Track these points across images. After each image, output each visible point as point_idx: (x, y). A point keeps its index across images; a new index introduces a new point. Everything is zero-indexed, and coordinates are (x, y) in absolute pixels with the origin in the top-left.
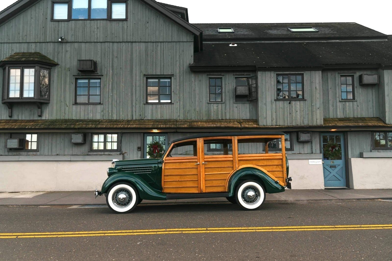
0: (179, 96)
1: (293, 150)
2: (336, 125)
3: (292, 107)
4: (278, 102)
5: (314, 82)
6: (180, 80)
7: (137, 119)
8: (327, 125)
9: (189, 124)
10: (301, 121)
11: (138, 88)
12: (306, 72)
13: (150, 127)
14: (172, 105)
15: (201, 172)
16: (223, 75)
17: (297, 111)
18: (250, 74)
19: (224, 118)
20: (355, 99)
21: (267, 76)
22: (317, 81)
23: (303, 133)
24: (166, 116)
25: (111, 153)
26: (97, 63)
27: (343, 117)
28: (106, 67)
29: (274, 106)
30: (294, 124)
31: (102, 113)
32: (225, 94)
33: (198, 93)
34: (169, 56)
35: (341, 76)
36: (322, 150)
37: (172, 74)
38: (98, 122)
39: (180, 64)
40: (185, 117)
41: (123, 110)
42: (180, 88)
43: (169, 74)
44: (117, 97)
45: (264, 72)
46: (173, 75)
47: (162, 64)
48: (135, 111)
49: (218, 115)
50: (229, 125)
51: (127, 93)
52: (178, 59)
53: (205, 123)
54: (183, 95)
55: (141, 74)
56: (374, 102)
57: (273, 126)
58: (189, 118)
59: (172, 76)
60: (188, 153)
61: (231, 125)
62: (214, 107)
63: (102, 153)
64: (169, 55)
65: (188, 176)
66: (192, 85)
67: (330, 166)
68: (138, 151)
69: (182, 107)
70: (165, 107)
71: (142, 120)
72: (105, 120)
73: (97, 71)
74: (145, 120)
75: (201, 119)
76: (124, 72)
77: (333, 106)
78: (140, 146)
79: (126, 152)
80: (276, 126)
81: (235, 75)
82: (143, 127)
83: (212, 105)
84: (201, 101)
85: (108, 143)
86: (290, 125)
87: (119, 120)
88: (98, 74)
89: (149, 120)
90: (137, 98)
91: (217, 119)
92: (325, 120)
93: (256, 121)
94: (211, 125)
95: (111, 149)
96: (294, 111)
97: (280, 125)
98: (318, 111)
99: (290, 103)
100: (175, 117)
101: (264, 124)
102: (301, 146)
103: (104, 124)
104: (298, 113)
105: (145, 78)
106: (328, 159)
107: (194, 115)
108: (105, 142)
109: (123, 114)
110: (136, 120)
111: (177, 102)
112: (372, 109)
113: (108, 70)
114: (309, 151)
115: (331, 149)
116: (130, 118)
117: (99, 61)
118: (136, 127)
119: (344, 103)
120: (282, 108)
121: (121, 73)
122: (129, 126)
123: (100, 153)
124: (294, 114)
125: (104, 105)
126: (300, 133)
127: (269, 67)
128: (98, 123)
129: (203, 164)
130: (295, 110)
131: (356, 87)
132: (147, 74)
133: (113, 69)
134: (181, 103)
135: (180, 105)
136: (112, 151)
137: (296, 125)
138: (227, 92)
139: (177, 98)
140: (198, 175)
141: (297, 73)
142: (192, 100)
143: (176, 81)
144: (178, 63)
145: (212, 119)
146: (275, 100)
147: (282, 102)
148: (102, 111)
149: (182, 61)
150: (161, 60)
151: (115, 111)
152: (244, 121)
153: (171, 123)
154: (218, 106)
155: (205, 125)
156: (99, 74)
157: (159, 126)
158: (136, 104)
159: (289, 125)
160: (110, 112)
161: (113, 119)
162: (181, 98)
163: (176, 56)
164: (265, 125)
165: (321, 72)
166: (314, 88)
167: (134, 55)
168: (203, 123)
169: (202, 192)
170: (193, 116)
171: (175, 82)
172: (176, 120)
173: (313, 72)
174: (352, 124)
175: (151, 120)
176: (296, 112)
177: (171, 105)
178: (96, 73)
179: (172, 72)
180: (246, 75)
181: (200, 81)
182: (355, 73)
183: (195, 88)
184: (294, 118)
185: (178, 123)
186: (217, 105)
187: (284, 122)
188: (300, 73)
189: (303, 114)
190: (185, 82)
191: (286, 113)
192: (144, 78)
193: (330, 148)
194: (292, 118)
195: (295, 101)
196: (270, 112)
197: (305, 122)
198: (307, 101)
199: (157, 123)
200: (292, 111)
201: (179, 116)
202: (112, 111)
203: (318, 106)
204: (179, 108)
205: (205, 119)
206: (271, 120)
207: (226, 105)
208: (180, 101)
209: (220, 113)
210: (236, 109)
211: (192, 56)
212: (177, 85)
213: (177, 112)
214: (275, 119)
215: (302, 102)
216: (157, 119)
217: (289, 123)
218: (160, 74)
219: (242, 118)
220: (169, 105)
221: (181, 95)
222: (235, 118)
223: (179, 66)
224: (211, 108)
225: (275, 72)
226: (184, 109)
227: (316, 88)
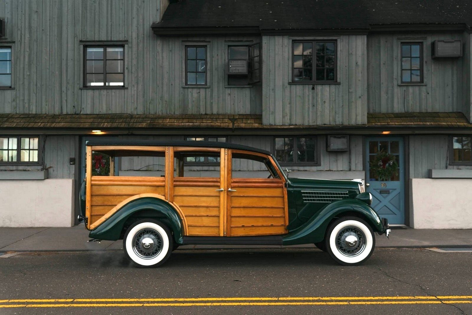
0: (136, 76)
1: (320, 165)
2: (388, 125)
3: (317, 95)
4: (293, 87)
5: (354, 53)
6: (138, 49)
7: (69, 113)
8: (373, 124)
9: (149, 122)
11: (70, 63)
12: (342, 37)
13: (87, 126)
14: (126, 90)
16: (209, 42)
17: (325, 102)
18: (252, 41)
19: (209, 112)
20: (424, 82)
21: (277, 43)
22: (359, 53)
23: (335, 137)
24: (116, 109)
25: (28, 168)
26: (4, 22)
27: (403, 111)
28: (20, 28)
29: (287, 93)
30: (319, 123)
31: (14, 103)
32: (211, 73)
33: (168, 72)
35: (402, 43)
36: (368, 165)
37: (126, 39)
38: (6, 117)
39: (138, 24)
40: (145, 109)
41: (46, 98)
42: (138, 63)
43: (121, 39)
44: (38, 77)
45: (272, 37)
46: (127, 41)
47: (110, 23)
48: (66, 100)
49: (200, 108)
50: (214, 124)
51: (53, 71)
52: (135, 15)
53: (177, 120)
54: (143, 74)
55: (76, 40)
56: (455, 87)
58: (152, 112)
59: (126, 43)
60: (151, 168)
61: (218, 124)
62: (192, 94)
63: (14, 168)
64: (121, 9)
66: (158, 58)
67: (380, 191)
68: (71, 164)
69: (141, 94)
70: (113, 94)
71: (78, 114)
72: (19, 114)
73: (4, 35)
74: (82, 114)
75: (172, 113)
76: (48, 36)
77: (387, 93)
78: (73, 157)
79: (51, 166)
80: (290, 125)
81: (229, 41)
82: (75, 126)
83: (190, 90)
85: (24, 151)
86: (313, 124)
87: (40, 114)
88: (6, 41)
89: (88, 115)
90: (68, 78)
91: (198, 113)
92: (371, 116)
93: (258, 117)
94: (184, 124)
95: (28, 161)
96: (319, 101)
97: (296, 125)
98: (359, 102)
99: (313, 88)
100: (130, 110)
101: (270, 122)
102: (333, 158)
103: (15, 121)
104: (327, 105)
106: (377, 180)
107: (160, 107)
108: (19, 149)
109: (46, 105)
110: (67, 114)
111: (133, 85)
112: (451, 99)
113: (23, 33)
114: (346, 167)
115: (382, 164)
116: (57, 112)
117: (8, 18)
118: (65, 126)
119: (405, 88)
120: (300, 96)
121: (44, 39)
122: (53, 125)
123: (11, 168)
124: (319, 107)
125: (16, 90)
126: (331, 137)
127: (279, 30)
128: (6, 119)
130: (322, 99)
131: (426, 62)
132: (84, 40)
133: (30, 33)
134: (140, 87)
135: (138, 91)
136: (30, 164)
137: (323, 124)
138: (214, 70)
139: (133, 79)
141: (326, 38)
142: (158, 83)
143: (132, 52)
144: (135, 21)
145: (190, 113)
146: (290, 84)
147: (301, 87)
148: (14, 100)
149: (141, 17)
150: (107, 17)
151: (33, 100)
152: (241, 117)
153: (121, 121)
154: (199, 92)
155: (175, 123)
156: (9, 40)
157: (102, 125)
158: (67, 88)
159: (311, 124)
160: (26, 101)
161: (30, 113)
162: (140, 79)
163: (132, 9)
164: (272, 125)
165: (366, 36)
166: (354, 63)
167: (65, 9)
168: (173, 120)
170: (158, 109)
171: (130, 53)
172: (131, 115)
173: (353, 38)
174: (414, 123)
175: (91, 115)
176: (323, 103)
177: (123, 91)
178: (3, 37)
179: (125, 37)
180: (246, 41)
181: (171, 51)
182: (426, 39)
183: (162, 62)
184: (319, 113)
185: (132, 120)
186: (198, 91)
187: (303, 118)
188: (331, 38)
189: (334, 106)
190: (147, 53)
191: (306, 104)
192: (81, 45)
193: (380, 162)
194: (317, 114)
195: (322, 84)
196: (281, 102)
197: (337, 120)
198: (342, 85)
199: (100, 119)
200: (317, 101)
201: (137, 108)
202: (29, 100)
203: (359, 93)
204: (136, 96)
205: (177, 113)
206: (281, 116)
207: (212, 91)
208: (137, 83)
209: (202, 103)
210: (228, 98)
211: (157, 10)
212: (134, 56)
213: (132, 101)
214: (289, 114)
215: (333, 87)
216: (101, 113)
217: (310, 121)
218: (106, 40)
219: (238, 112)
220: (120, 90)
221: (140, 74)
222: (227, 113)
223: (136, 27)
224: (188, 95)
225: (290, 37)
226: (144, 97)
227: (357, 63)
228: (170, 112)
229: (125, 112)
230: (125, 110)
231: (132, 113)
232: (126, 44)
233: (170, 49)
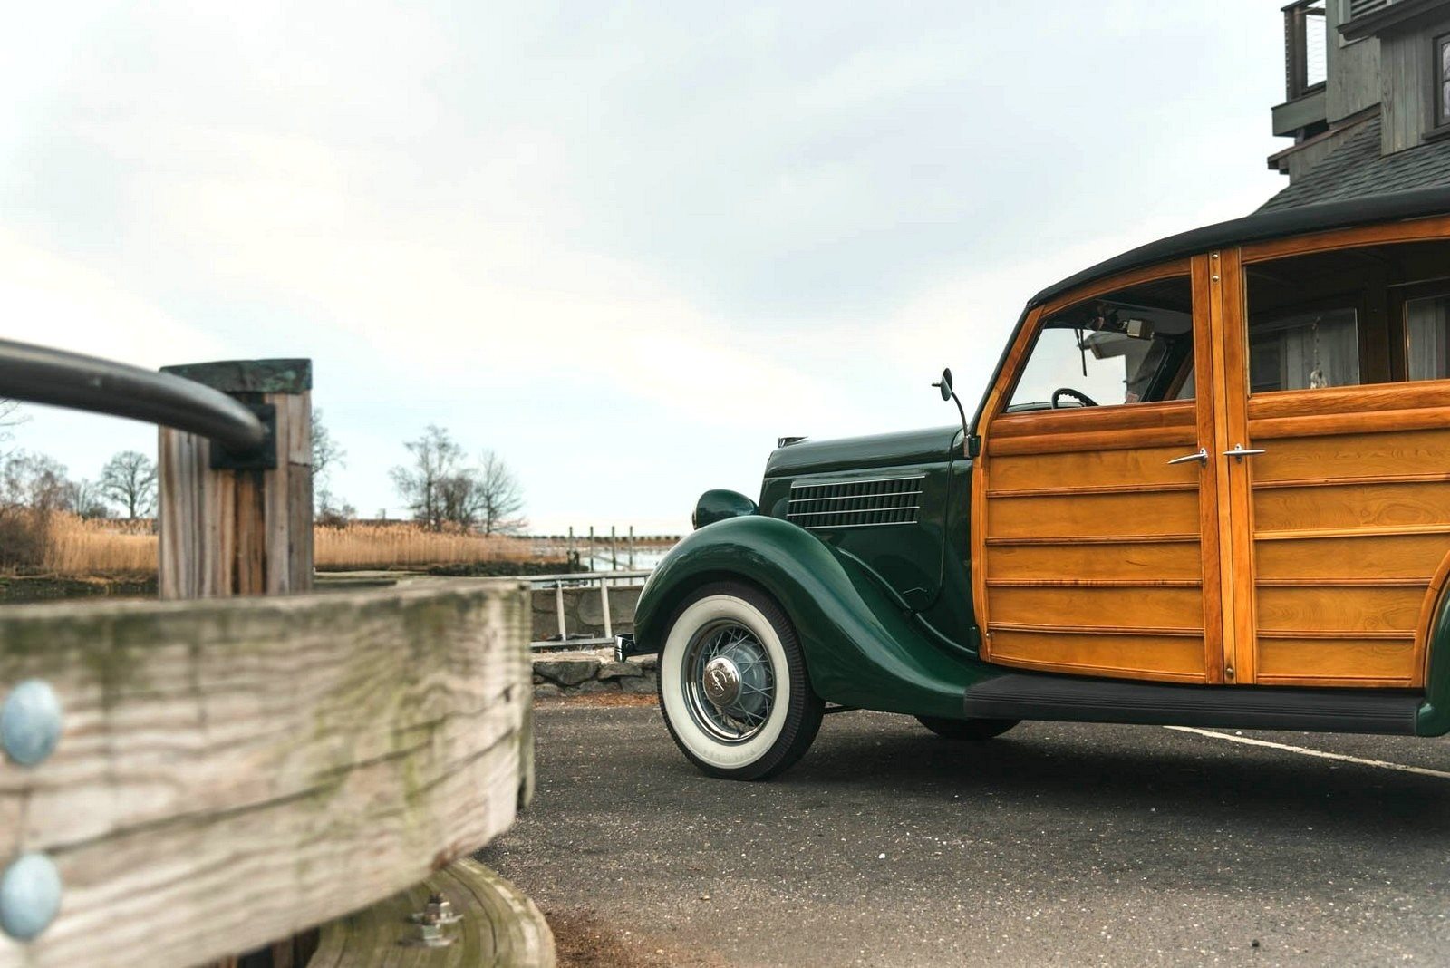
15: (1224, 523)
65: (1136, 555)
129: (1238, 457)
140: (1204, 544)
169: (1231, 675)
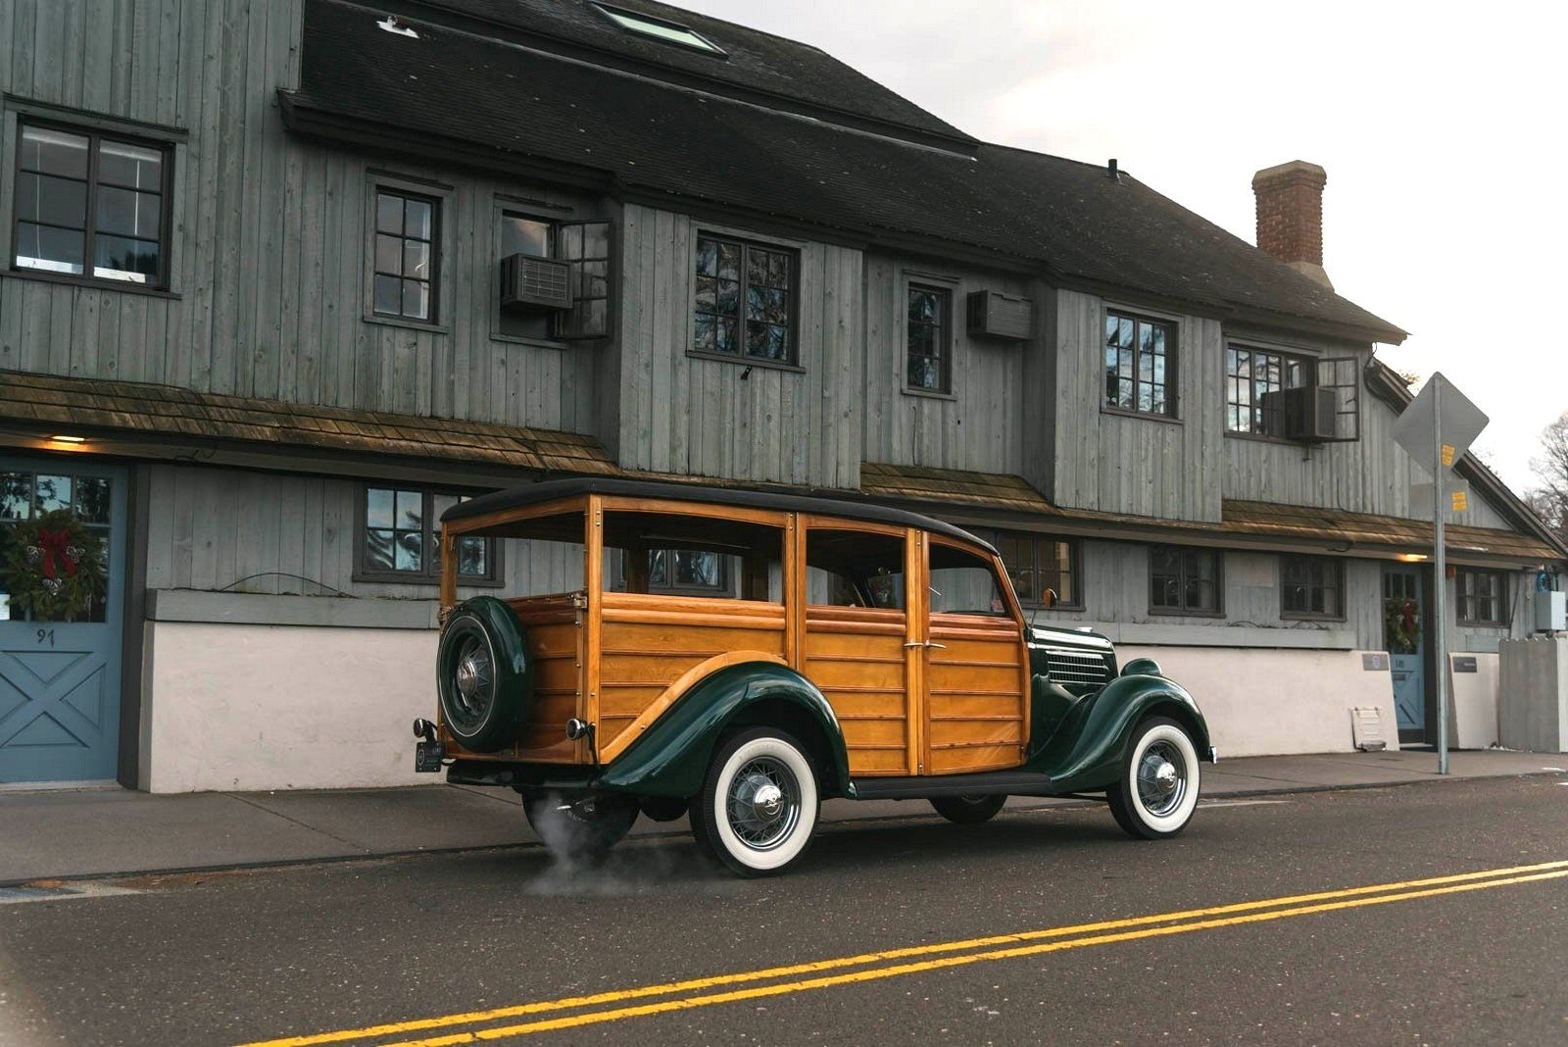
0: (211, 259)
3: (753, 395)
4: (698, 366)
5: (835, 294)
6: (221, 168)
8: (871, 488)
9: (276, 424)
10: (783, 465)
12: (809, 244)
14: (173, 303)
16: (450, 188)
17: (769, 418)
18: (571, 209)
19: (442, 412)
20: (953, 393)
21: (659, 230)
22: (847, 296)
24: (134, 366)
27: (911, 464)
29: (683, 380)
30: (757, 475)
32: (452, 286)
33: (320, 262)
34: (165, 20)
35: (911, 284)
37: (179, 125)
39: (225, 80)
40: (239, 379)
42: (219, 213)
43: (163, 122)
45: (650, 212)
46: (184, 132)
47: (124, 57)
49: (415, 394)
50: (483, 451)
52: (215, 47)
53: (362, 429)
54: (238, 259)
56: (1009, 414)
57: (675, 474)
58: (263, 391)
59: (180, 137)
61: (492, 451)
62: (395, 348)
64: (168, 15)
66: (288, 211)
69: (226, 323)
70: (127, 310)
74: (5, 371)
75: (330, 403)
77: (880, 410)
80: (688, 474)
81: (506, 196)
83: (387, 332)
84: (331, 307)
86: (743, 478)
89: (27, 374)
91: (409, 412)
92: (869, 470)
93: (604, 445)
94: (395, 442)
96: (758, 415)
97: (702, 475)
98: (845, 428)
99: (745, 377)
100: (184, 373)
101: (639, 461)
104: (774, 424)
105: (14, 116)
107: (291, 378)
111: (201, 290)
112: (1000, 441)
119: (914, 402)
120: (712, 394)
124: (758, 430)
127: (674, 193)
130: (763, 409)
131: (957, 341)
132: (21, 94)
134: (225, 299)
135: (218, 313)
137: (765, 478)
138: (461, 276)
139: (202, 268)
141: (775, 240)
142: (286, 295)
143: (200, 171)
144: (215, 70)
145: (385, 407)
146: (688, 354)
147: (716, 365)
149: (236, 62)
150: (115, 33)
152: (541, 437)
153: (175, 410)
154: (415, 344)
155: (366, 439)
159: (738, 477)
162: (224, 270)
163: (207, 25)
164: (643, 470)
165: (861, 253)
166: (836, 322)
168: (349, 428)
170: (288, 385)
171: (194, 174)
172: (195, 394)
173: (835, 252)
175: (36, 375)
176: (766, 420)
177: (162, 304)
179: (178, 116)
180: (555, 207)
181: (331, 194)
182: (957, 283)
184: (756, 448)
185: (213, 414)
186: (413, 340)
187: (721, 460)
188: (787, 243)
189: (790, 433)
190: (251, 186)
191: (728, 419)
192: (7, 113)
194: (751, 450)
195: (766, 369)
196: (667, 406)
197: (796, 471)
198: (807, 375)
200: (752, 414)
201: (209, 371)
203: (844, 405)
204: (208, 329)
205: (346, 403)
206: (667, 447)
207: (453, 344)
208: (216, 285)
209: (423, 382)
210: (499, 372)
211: (292, 49)
212: (206, 192)
213: (195, 345)
214: (685, 444)
215: (788, 377)
216: (76, 376)
217: (736, 470)
218: (106, 111)
219: (527, 420)
220: (151, 300)
221: (226, 258)
222: (496, 420)
223: (219, 89)
224: (380, 349)
225: (693, 221)
226: (236, 336)
227: (840, 322)
228: (322, 397)
229: (168, 383)
230: (168, 373)
231: (191, 386)
232: (181, 142)
233: (328, 189)
